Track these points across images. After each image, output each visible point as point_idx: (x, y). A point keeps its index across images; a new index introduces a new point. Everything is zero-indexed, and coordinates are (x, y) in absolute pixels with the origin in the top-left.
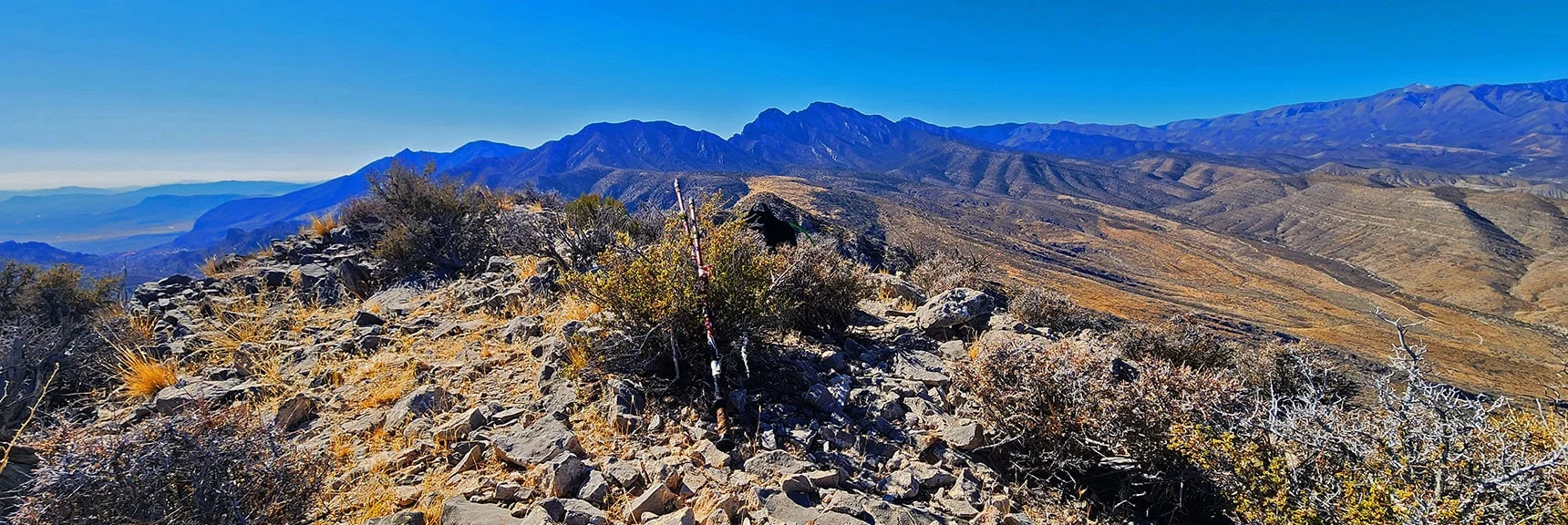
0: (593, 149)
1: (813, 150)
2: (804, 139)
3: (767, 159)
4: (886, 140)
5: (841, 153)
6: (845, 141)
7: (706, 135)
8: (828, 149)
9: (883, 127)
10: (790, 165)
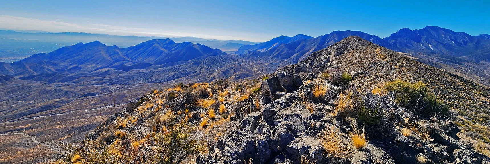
0: (334, 39)
1: (422, 45)
2: (419, 41)
3: (398, 47)
4: (465, 43)
5: (436, 47)
6: (439, 42)
7: (374, 37)
8: (430, 46)
9: (465, 38)
10: (408, 50)
